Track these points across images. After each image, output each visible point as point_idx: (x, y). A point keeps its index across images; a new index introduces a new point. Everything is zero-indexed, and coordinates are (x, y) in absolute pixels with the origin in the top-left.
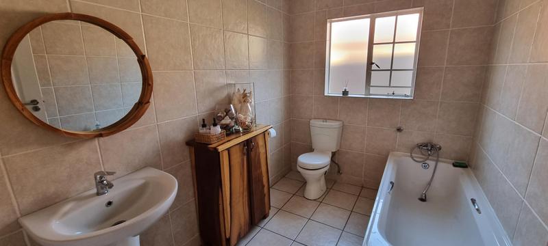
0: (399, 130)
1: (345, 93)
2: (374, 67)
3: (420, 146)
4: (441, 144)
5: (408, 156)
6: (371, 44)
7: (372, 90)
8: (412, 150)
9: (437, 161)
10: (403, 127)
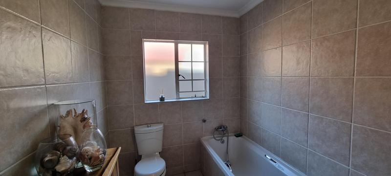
0: (204, 121)
1: (162, 99)
2: (180, 78)
3: (217, 129)
4: (227, 125)
5: (212, 138)
6: (177, 62)
7: (181, 95)
8: (213, 134)
9: (228, 137)
10: (206, 119)
